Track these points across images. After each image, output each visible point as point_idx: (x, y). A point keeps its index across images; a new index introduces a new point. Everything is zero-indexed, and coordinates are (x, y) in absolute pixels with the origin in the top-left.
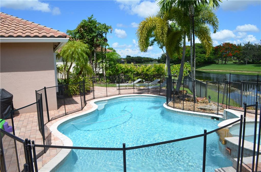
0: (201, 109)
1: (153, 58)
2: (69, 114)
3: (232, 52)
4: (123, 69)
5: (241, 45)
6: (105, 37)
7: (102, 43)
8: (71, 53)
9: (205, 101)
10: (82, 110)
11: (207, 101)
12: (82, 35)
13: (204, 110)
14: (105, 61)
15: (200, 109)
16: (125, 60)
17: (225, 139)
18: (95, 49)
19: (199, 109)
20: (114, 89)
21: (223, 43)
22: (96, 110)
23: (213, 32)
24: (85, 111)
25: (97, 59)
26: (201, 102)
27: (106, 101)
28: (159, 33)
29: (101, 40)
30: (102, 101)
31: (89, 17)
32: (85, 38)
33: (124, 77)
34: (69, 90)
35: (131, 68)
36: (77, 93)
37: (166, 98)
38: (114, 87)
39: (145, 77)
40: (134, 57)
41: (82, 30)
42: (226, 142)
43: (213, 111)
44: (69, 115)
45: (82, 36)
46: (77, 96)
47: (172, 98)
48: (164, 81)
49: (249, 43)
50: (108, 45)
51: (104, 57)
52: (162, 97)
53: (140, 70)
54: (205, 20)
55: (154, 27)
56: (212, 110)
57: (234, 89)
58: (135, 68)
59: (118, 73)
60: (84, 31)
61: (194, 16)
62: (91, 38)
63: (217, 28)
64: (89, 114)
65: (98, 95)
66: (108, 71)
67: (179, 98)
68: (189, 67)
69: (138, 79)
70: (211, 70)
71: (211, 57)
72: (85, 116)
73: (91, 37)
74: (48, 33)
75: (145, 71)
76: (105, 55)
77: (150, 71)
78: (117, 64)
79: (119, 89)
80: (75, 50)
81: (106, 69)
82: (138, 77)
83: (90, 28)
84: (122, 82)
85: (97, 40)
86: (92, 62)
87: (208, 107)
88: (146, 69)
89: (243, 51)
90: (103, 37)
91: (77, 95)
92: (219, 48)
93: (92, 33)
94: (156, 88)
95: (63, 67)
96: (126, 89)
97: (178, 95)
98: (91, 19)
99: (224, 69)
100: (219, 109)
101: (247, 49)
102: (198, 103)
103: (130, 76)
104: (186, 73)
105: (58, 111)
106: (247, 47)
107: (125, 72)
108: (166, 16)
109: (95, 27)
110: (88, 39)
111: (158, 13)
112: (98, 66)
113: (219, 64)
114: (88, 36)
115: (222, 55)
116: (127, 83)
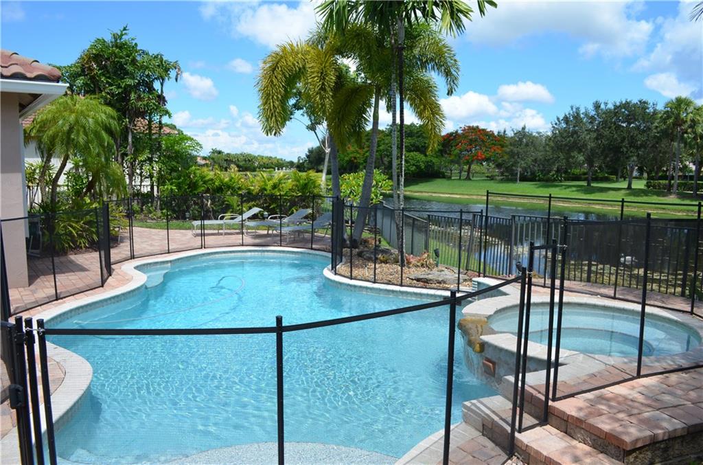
0: (418, 280)
1: (284, 158)
2: (65, 297)
3: (484, 149)
4: (209, 180)
5: (506, 133)
6: (160, 92)
7: (153, 108)
8: (66, 128)
9: (426, 262)
10: (102, 286)
11: (431, 261)
12: (93, 82)
13: (424, 282)
14: (159, 157)
15: (415, 280)
16: (207, 162)
17: (481, 339)
18: (130, 122)
19: (412, 279)
20: (185, 235)
21: (463, 126)
22: (142, 286)
23: (447, 92)
24: (112, 289)
25: (137, 151)
26: (418, 266)
27: (166, 265)
28: (315, 85)
29: (149, 97)
30: (156, 263)
31: (115, 32)
32: (101, 91)
33: (210, 205)
34: (56, 234)
35: (231, 179)
36: (80, 243)
37: (331, 256)
38: (186, 229)
39: (270, 206)
40: (232, 153)
41: (95, 66)
42: (483, 345)
43: (447, 285)
44: (67, 299)
45: (94, 85)
46: (81, 253)
47: (343, 257)
48: (318, 215)
49: (524, 128)
50: (167, 112)
51: (155, 147)
52: (317, 255)
53: (255, 186)
54: (427, 61)
55: (300, 69)
56: (445, 282)
57: (491, 239)
58: (242, 180)
59: (196, 192)
60: (99, 70)
61: (403, 49)
62: (120, 90)
63: (455, 82)
64: (123, 297)
65: (142, 250)
66: (168, 186)
67: (361, 256)
68: (384, 180)
69: (250, 208)
70: (434, 195)
71: (434, 160)
72: (113, 300)
73: (121, 87)
74: (7, 65)
75: (269, 188)
76: (159, 142)
77: (282, 187)
78: (193, 167)
79: (203, 235)
80: (77, 121)
81: (161, 180)
82: (251, 204)
83: (117, 64)
84: (207, 216)
85: (139, 98)
86: (119, 159)
87: (434, 274)
88: (271, 182)
89: (509, 147)
90: (154, 89)
91: (81, 248)
92: (452, 137)
93: (123, 78)
94: (299, 232)
95: (35, 170)
96: (219, 234)
97: (359, 249)
98: (120, 36)
99: (466, 193)
100: (461, 281)
101: (520, 145)
102: (409, 268)
103: (228, 201)
104: (376, 196)
105: (31, 291)
106: (521, 140)
107: (214, 190)
108: (331, 43)
109: (132, 61)
110: (113, 95)
111: (311, 36)
112: (138, 171)
113: (453, 178)
114: (111, 85)
115: (459, 156)
116: (222, 218)
